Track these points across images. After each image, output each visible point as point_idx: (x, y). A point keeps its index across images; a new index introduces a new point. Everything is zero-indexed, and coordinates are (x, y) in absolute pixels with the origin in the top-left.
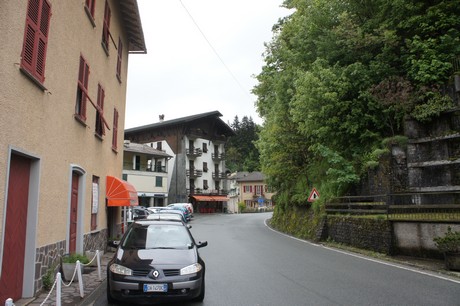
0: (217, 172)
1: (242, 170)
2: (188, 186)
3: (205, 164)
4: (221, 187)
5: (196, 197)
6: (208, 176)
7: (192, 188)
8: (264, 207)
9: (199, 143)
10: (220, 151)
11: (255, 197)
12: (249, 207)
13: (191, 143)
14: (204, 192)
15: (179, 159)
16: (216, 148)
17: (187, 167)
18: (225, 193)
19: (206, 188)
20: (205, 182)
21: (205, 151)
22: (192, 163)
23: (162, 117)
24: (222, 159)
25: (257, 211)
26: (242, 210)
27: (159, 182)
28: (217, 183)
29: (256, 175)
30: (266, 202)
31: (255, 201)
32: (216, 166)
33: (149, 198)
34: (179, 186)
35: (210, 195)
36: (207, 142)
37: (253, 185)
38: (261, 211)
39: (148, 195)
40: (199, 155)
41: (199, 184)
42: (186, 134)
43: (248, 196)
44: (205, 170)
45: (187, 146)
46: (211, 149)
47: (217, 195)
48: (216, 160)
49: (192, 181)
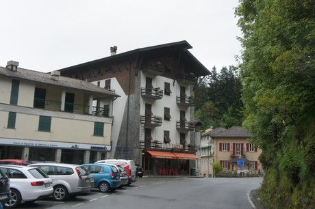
0: (182, 121)
1: (219, 126)
2: (142, 138)
3: (167, 110)
4: (188, 141)
5: (153, 153)
6: (171, 126)
7: (148, 141)
8: (245, 171)
9: (160, 82)
10: (188, 94)
11: (233, 157)
12: (225, 170)
13: (149, 81)
14: (163, 146)
15: (132, 101)
16: (183, 90)
17: (142, 112)
18: (193, 149)
19: (167, 141)
20: (167, 133)
21: (168, 93)
22: (148, 107)
23: (114, 49)
24: (190, 105)
25: (235, 176)
26: (218, 173)
27: (99, 130)
28: (183, 136)
29: (235, 131)
30: (248, 164)
31: (233, 162)
32: (183, 114)
33: (83, 151)
34: (129, 137)
35: (172, 151)
36: (170, 81)
37: (231, 143)
38: (241, 176)
39: (81, 147)
40: (159, 97)
41: (158, 136)
42: (142, 68)
43: (225, 155)
44: (167, 118)
45: (143, 85)
46: (175, 91)
47: (182, 151)
48: (182, 106)
49: (148, 132)
